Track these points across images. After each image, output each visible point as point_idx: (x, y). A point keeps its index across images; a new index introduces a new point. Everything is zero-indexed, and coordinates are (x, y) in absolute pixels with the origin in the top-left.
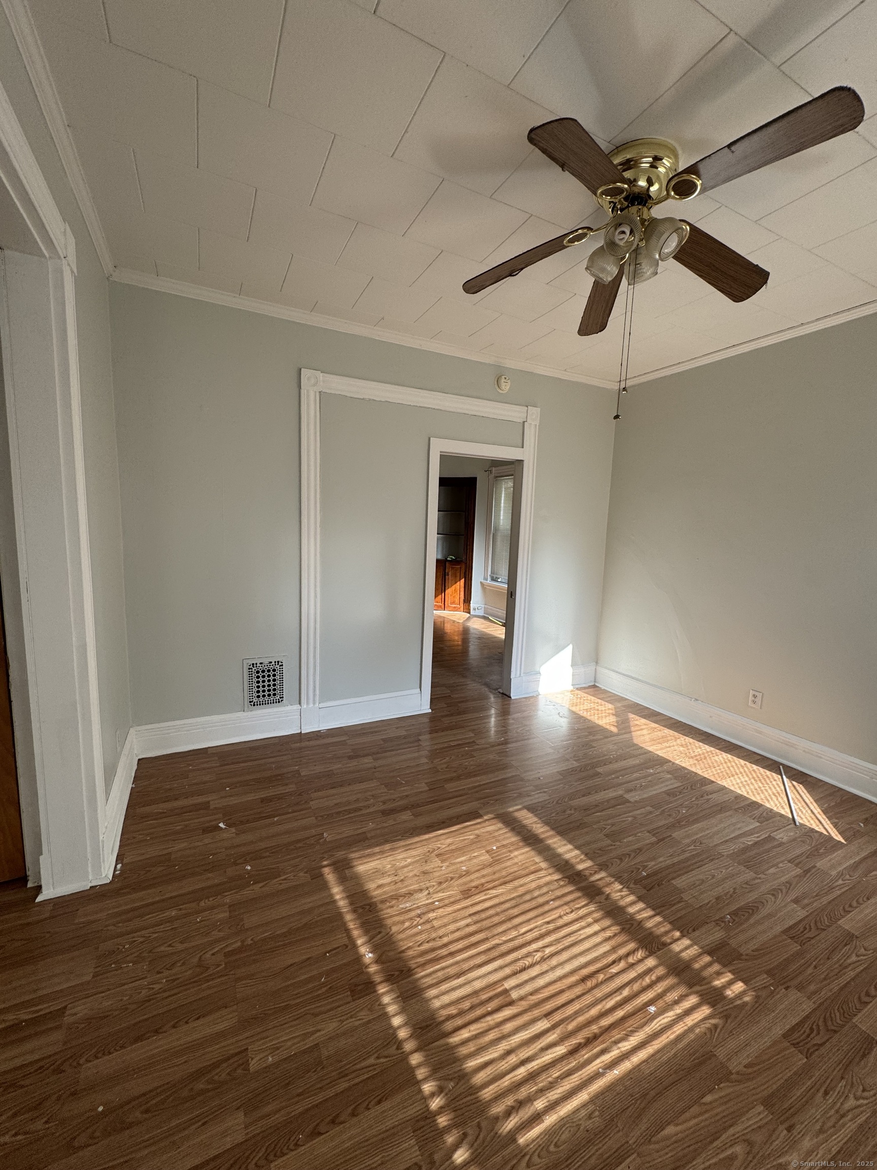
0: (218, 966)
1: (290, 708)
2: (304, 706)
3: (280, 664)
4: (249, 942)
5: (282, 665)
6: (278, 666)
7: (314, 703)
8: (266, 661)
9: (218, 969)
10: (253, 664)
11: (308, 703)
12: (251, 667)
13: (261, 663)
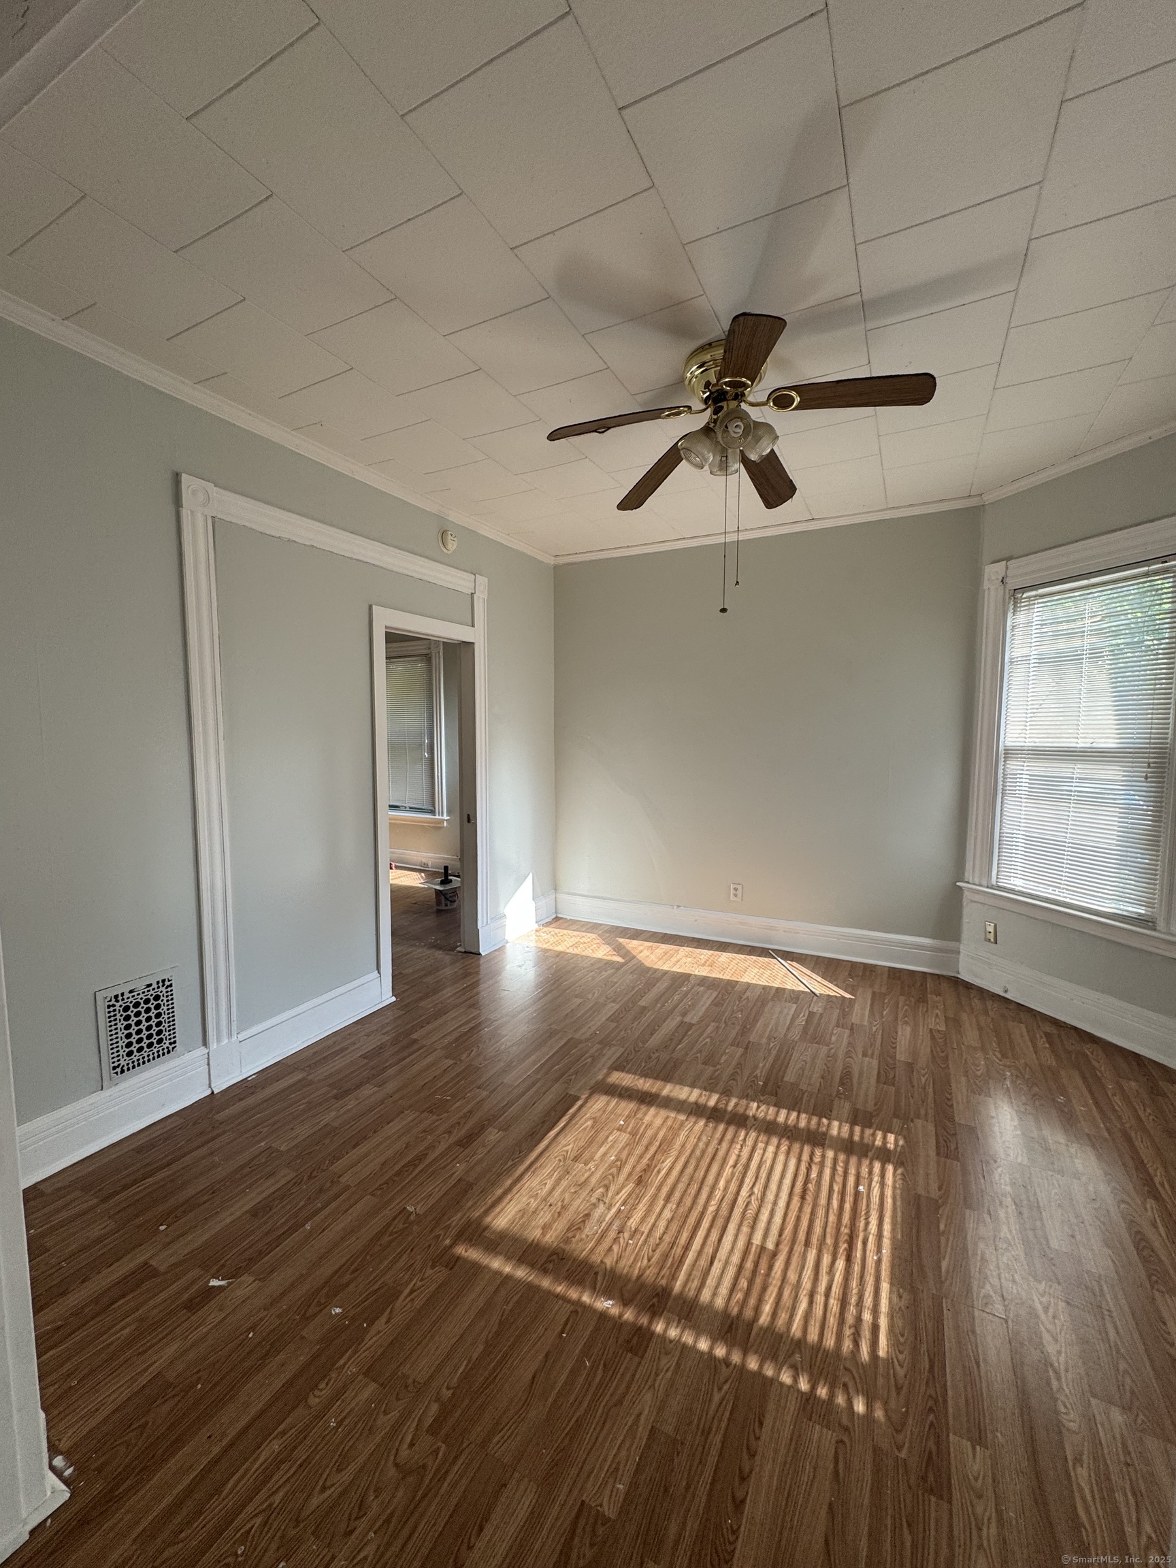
0: (437, 1451)
1: (188, 1057)
2: (213, 1045)
3: (167, 983)
4: (446, 1394)
5: (171, 985)
6: (164, 989)
7: (230, 1035)
8: (140, 985)
9: (441, 1454)
10: (116, 997)
11: (219, 1040)
12: (113, 1002)
13: (131, 992)
